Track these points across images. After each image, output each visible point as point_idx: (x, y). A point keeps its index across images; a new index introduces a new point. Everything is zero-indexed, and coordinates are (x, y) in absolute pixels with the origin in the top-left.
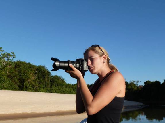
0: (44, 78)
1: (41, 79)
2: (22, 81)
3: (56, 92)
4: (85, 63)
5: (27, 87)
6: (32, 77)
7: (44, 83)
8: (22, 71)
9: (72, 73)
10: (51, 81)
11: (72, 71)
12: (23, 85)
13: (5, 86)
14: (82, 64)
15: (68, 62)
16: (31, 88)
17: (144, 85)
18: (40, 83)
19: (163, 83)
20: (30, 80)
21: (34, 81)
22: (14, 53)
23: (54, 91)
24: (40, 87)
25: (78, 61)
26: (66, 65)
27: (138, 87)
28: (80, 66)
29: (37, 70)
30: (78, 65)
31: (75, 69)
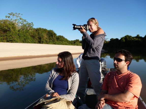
0: (52, 37)
1: (51, 37)
2: (40, 38)
3: (58, 44)
4: (88, 26)
5: (42, 42)
6: (45, 36)
7: (53, 39)
8: (40, 33)
9: (82, 31)
10: (57, 38)
11: (82, 30)
12: (40, 40)
13: (29, 41)
14: (86, 27)
15: (80, 26)
16: (45, 42)
17: (110, 40)
18: (50, 39)
19: (120, 40)
20: (44, 38)
21: (46, 38)
22: (32, 23)
23: (57, 44)
24: (50, 42)
25: (84, 25)
26: (80, 27)
27: (107, 42)
28: (85, 27)
29: (48, 32)
30: (84, 27)
31: (83, 28)
